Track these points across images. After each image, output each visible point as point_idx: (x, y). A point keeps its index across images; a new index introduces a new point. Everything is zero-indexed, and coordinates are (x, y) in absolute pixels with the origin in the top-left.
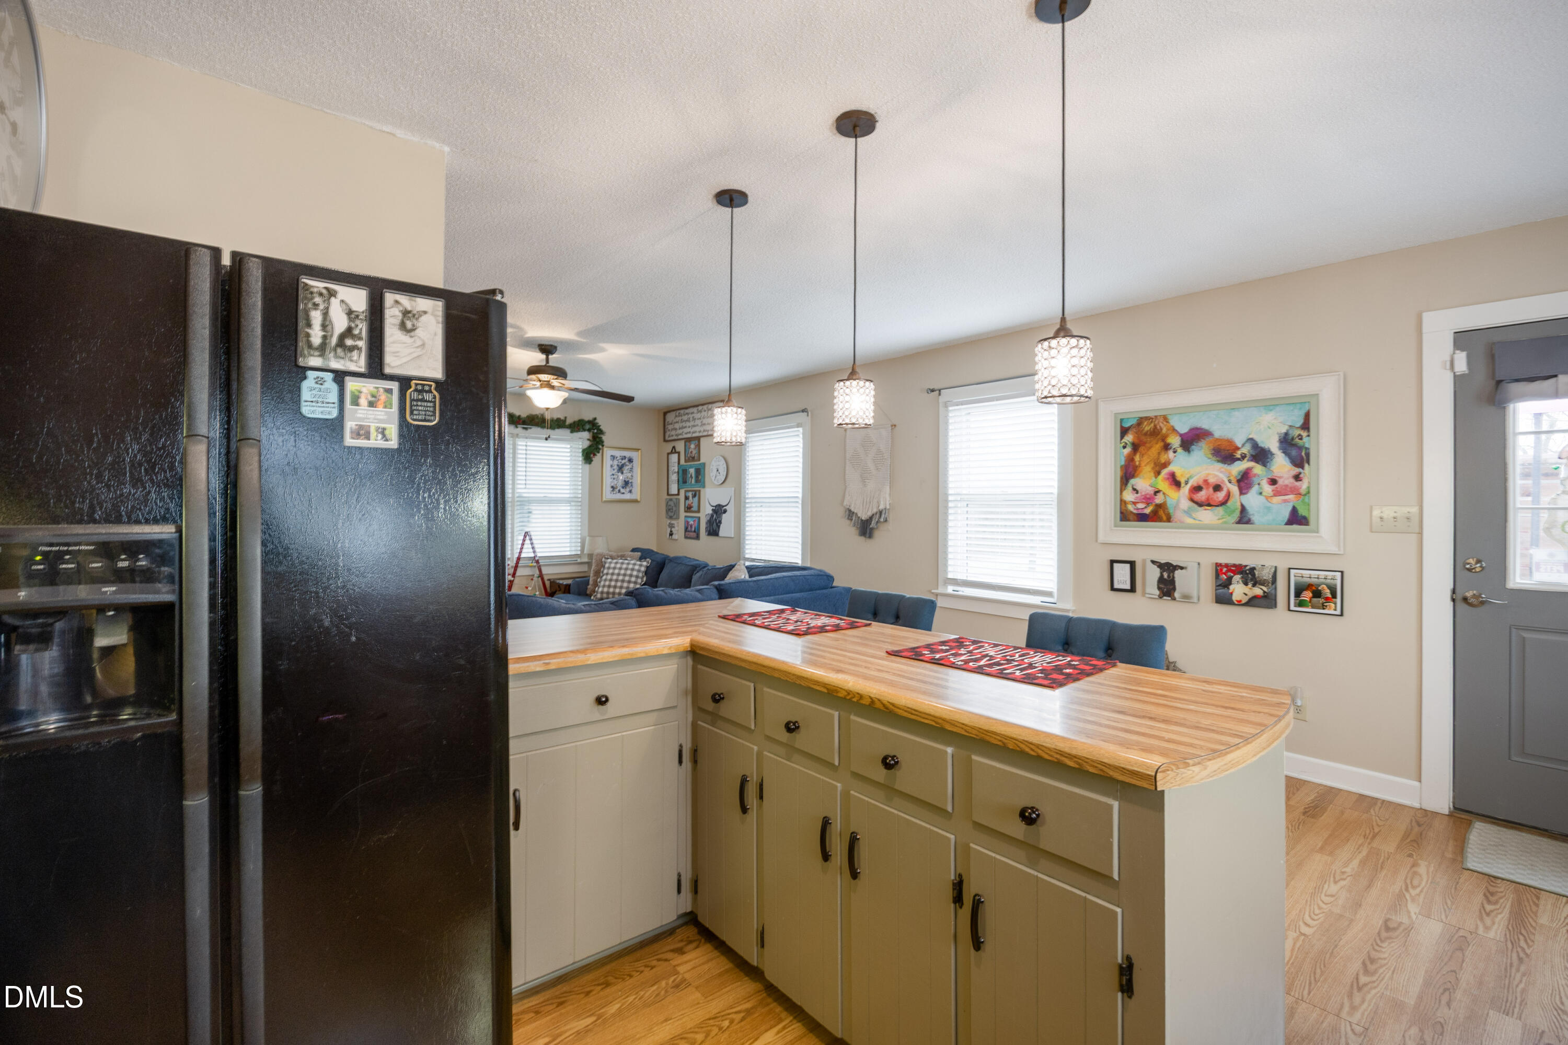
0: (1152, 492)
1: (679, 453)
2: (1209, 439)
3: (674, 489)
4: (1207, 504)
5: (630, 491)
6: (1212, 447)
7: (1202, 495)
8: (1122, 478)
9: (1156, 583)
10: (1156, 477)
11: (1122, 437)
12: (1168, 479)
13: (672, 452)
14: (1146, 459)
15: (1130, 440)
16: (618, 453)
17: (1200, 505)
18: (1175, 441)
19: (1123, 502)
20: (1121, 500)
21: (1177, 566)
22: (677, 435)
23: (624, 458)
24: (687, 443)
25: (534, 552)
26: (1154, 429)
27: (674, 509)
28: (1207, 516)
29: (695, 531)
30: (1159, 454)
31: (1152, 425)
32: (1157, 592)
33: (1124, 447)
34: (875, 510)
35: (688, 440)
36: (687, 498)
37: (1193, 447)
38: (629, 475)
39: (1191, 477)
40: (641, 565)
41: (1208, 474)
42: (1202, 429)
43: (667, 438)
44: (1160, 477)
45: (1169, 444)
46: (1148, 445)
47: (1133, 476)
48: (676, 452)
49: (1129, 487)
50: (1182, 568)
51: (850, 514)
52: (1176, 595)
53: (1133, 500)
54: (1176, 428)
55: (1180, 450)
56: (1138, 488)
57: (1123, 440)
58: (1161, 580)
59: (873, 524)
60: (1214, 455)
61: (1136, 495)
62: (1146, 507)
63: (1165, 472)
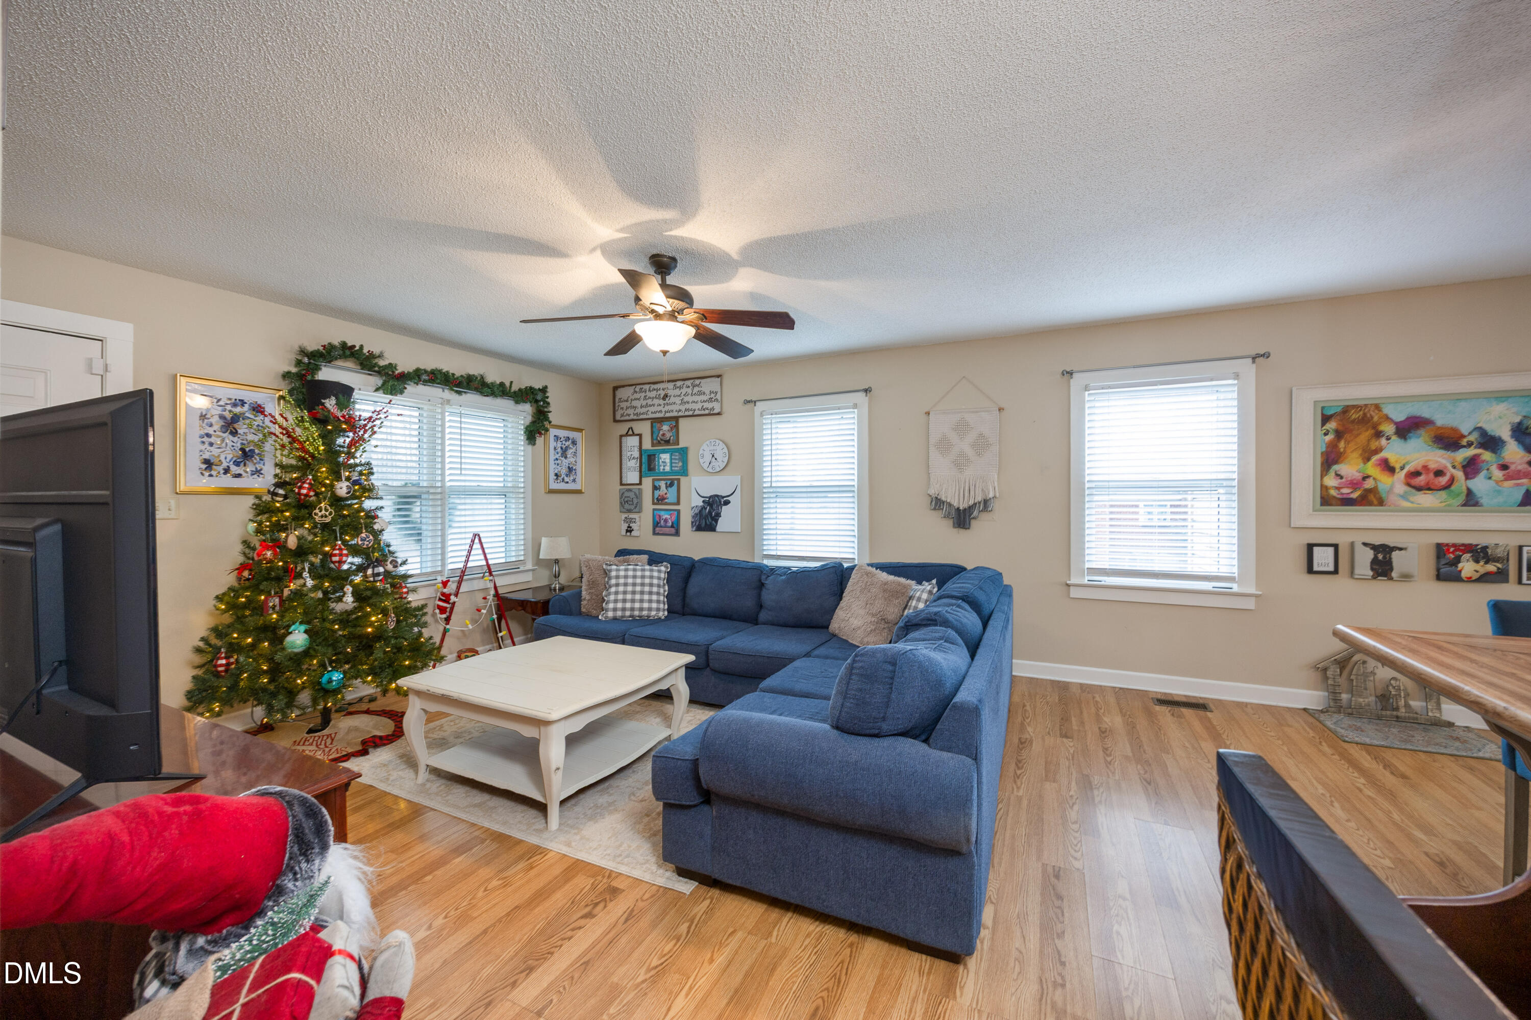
0: (1360, 478)
1: (640, 435)
2: (1429, 427)
3: (632, 477)
4: (1428, 488)
5: (574, 481)
6: (1433, 435)
7: (1421, 480)
8: (1322, 464)
9: (1369, 564)
10: (1365, 463)
11: (1323, 424)
12: (1380, 465)
13: (627, 435)
14: (1352, 446)
15: (1333, 428)
16: (562, 433)
17: (1419, 489)
18: (1389, 429)
19: (1324, 488)
20: (1322, 486)
21: (1394, 547)
22: (637, 414)
23: (568, 439)
24: (657, 425)
25: (486, 559)
26: (1363, 418)
27: (635, 501)
28: (1426, 499)
29: (672, 526)
30: (1369, 441)
31: (1361, 413)
32: (1371, 573)
33: (1326, 434)
34: (979, 498)
35: (656, 422)
36: (655, 488)
37: (1411, 435)
38: (573, 460)
39: (1407, 463)
40: (659, 571)
41: (1429, 461)
42: (1423, 418)
43: (618, 417)
44: (1370, 464)
45: (1381, 432)
46: (1355, 432)
47: (1336, 462)
48: (634, 434)
49: (1332, 473)
50: (1401, 549)
51: (938, 503)
52: (1394, 574)
53: (1336, 485)
54: (1391, 416)
55: (1394, 438)
56: (1342, 473)
57: (1324, 428)
58: (1375, 561)
59: (975, 513)
60: (1434, 442)
61: (1340, 481)
62: (1352, 492)
63: (1375, 458)
